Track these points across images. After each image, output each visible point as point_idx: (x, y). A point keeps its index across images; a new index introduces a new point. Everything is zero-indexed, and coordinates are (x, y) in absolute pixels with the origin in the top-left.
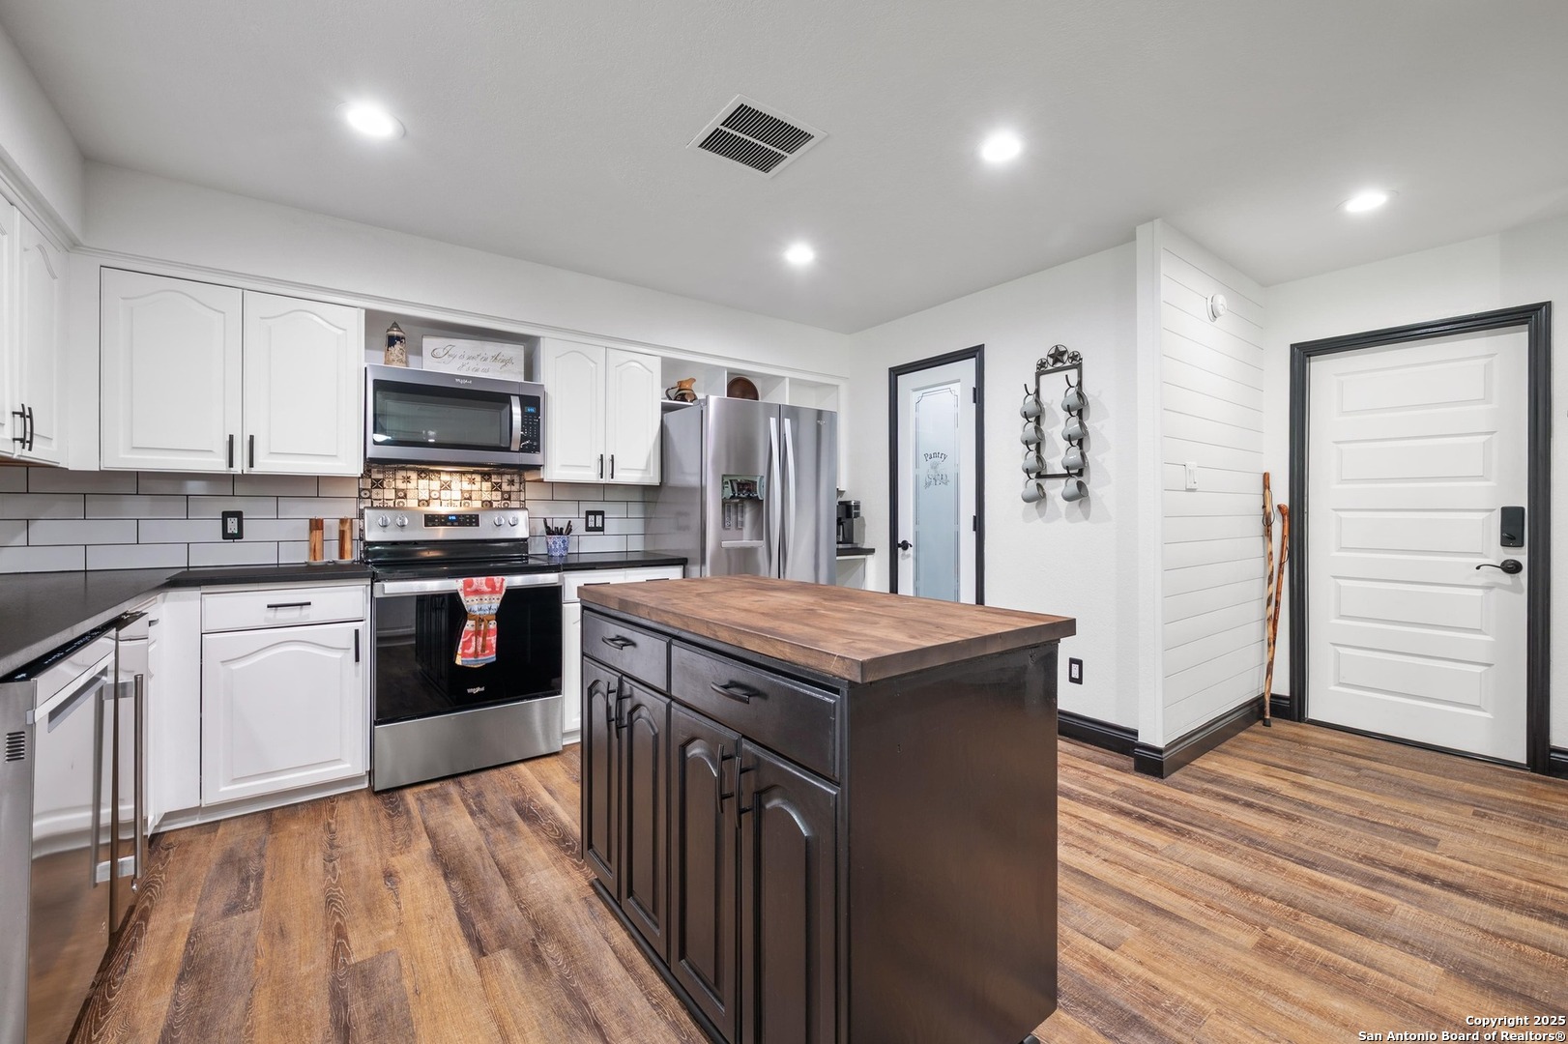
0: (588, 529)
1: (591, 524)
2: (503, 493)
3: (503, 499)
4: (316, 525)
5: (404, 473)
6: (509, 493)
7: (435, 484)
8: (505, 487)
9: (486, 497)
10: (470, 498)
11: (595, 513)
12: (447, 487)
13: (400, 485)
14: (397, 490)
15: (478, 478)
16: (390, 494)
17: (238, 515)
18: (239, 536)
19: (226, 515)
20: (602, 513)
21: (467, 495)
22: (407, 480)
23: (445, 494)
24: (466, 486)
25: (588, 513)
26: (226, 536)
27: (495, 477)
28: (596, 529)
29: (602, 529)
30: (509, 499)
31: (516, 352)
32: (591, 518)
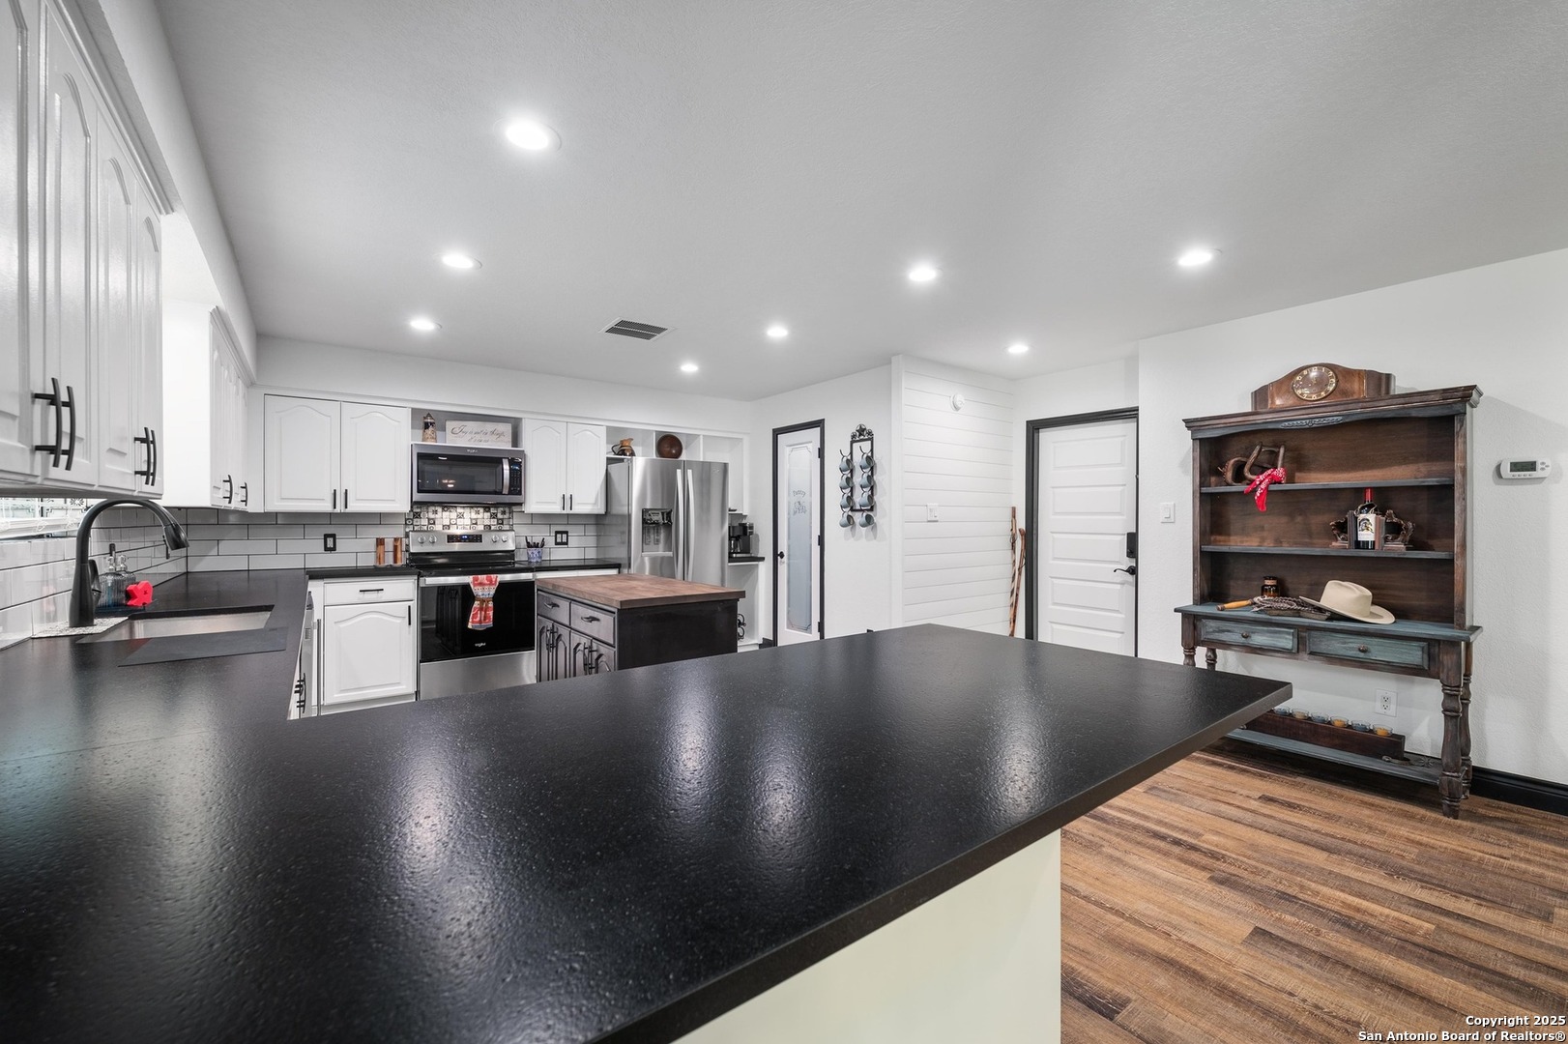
0: (557, 544)
1: (559, 540)
2: (498, 520)
3: (498, 524)
4: (380, 542)
5: (433, 508)
6: (502, 520)
7: (454, 515)
8: (500, 516)
9: (487, 522)
10: (476, 524)
11: (562, 533)
12: (461, 516)
13: (431, 516)
14: (429, 519)
15: (481, 510)
16: (424, 522)
17: (333, 536)
18: (334, 549)
19: (326, 536)
20: (567, 533)
21: (474, 522)
22: (436, 512)
23: (460, 521)
24: (474, 516)
25: (557, 533)
26: (326, 549)
27: (493, 510)
28: (562, 543)
29: (566, 543)
30: (502, 524)
31: (507, 428)
32: (559, 536)
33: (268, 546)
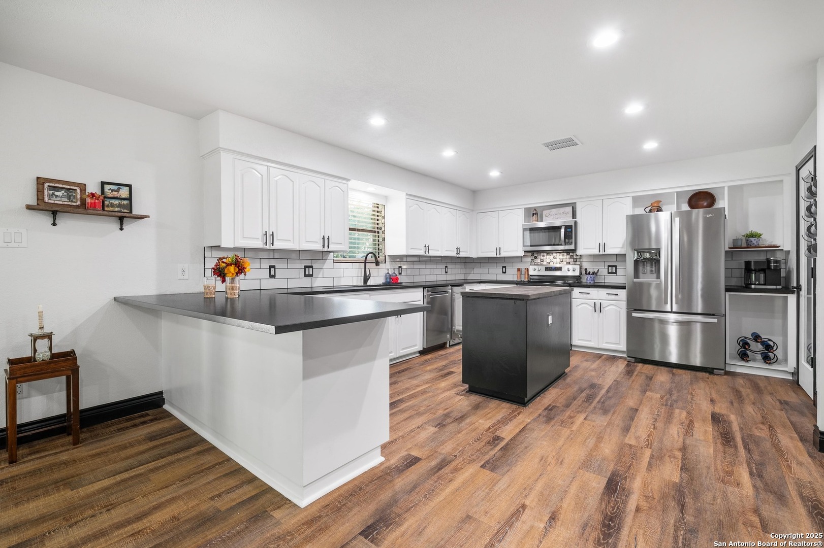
0: (609, 273)
1: (610, 271)
2: (574, 259)
3: (574, 261)
4: (519, 270)
5: (542, 254)
6: (576, 259)
7: (552, 257)
8: (575, 257)
9: (568, 261)
10: (562, 261)
11: (612, 266)
12: (555, 258)
13: (542, 258)
14: (541, 259)
15: (565, 254)
16: (539, 261)
17: (505, 267)
18: (505, 273)
19: (503, 267)
20: (616, 266)
21: (561, 260)
22: (544, 256)
23: (555, 260)
24: (561, 257)
25: (609, 266)
26: (503, 272)
27: (571, 254)
28: (612, 273)
29: (616, 273)
30: (576, 261)
31: (570, 209)
32: (610, 268)
33: (486, 271)
